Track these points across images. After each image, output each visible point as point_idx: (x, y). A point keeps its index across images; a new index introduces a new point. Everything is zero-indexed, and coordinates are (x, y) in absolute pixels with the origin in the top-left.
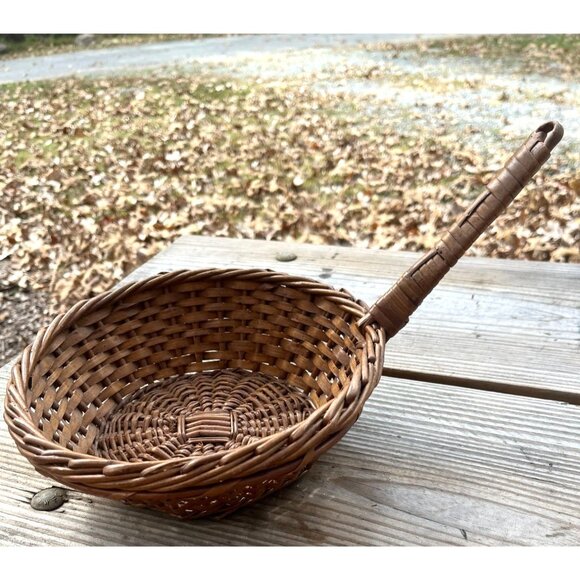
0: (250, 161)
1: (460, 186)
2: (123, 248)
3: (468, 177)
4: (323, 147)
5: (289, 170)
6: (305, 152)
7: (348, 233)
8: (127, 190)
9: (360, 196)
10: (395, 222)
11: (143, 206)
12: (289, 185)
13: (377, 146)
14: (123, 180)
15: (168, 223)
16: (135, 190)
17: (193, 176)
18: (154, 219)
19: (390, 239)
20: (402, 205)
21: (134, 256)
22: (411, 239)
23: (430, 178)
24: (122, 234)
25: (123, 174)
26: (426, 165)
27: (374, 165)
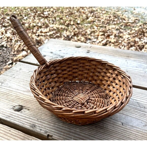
0: (66, 16)
1: (121, 26)
2: (32, 37)
3: (123, 24)
4: (86, 13)
5: (76, 19)
6: (81, 14)
7: (91, 37)
8: (33, 22)
9: (95, 27)
10: (104, 35)
11: (37, 26)
12: (76, 23)
13: (100, 13)
14: (32, 19)
15: (44, 31)
16: (35, 22)
17: (51, 19)
18: (40, 30)
19: (102, 39)
20: (106, 30)
21: (35, 40)
22: (107, 39)
23: (113, 23)
24: (32, 33)
25: (32, 17)
26: (113, 20)
27: (99, 19)
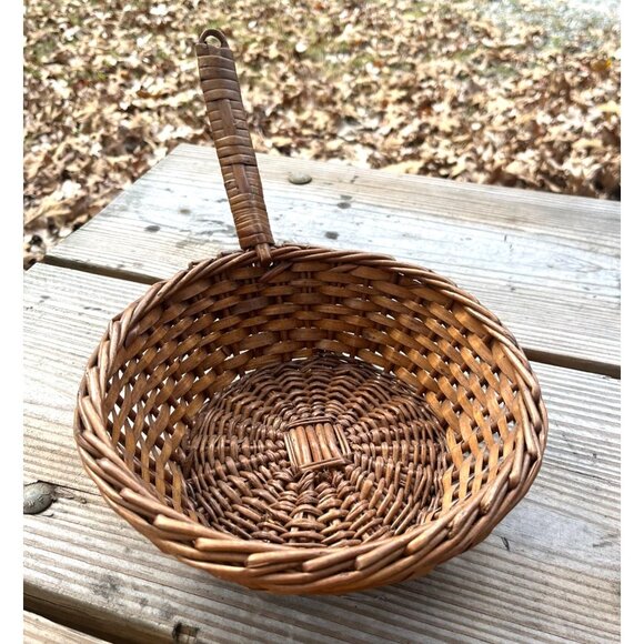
0: (247, 21)
1: (477, 61)
2: (102, 118)
3: (484, 52)
4: (329, 8)
5: (290, 33)
6: (309, 13)
7: (355, 110)
8: (107, 48)
9: (369, 67)
10: (407, 100)
11: (124, 68)
12: (291, 50)
13: (388, 10)
14: (101, 36)
15: (153, 90)
16: (114, 49)
17: (181, 35)
18: (137, 84)
19: (402, 119)
20: (415, 80)
21: (116, 129)
22: (424, 120)
23: (444, 50)
24: (100, 101)
25: (101, 29)
26: (441, 36)
27: (385, 33)
